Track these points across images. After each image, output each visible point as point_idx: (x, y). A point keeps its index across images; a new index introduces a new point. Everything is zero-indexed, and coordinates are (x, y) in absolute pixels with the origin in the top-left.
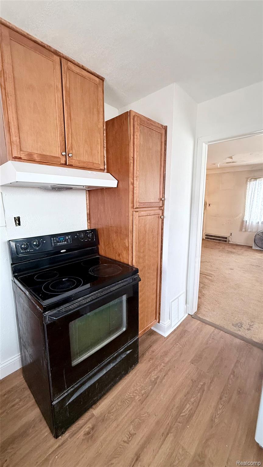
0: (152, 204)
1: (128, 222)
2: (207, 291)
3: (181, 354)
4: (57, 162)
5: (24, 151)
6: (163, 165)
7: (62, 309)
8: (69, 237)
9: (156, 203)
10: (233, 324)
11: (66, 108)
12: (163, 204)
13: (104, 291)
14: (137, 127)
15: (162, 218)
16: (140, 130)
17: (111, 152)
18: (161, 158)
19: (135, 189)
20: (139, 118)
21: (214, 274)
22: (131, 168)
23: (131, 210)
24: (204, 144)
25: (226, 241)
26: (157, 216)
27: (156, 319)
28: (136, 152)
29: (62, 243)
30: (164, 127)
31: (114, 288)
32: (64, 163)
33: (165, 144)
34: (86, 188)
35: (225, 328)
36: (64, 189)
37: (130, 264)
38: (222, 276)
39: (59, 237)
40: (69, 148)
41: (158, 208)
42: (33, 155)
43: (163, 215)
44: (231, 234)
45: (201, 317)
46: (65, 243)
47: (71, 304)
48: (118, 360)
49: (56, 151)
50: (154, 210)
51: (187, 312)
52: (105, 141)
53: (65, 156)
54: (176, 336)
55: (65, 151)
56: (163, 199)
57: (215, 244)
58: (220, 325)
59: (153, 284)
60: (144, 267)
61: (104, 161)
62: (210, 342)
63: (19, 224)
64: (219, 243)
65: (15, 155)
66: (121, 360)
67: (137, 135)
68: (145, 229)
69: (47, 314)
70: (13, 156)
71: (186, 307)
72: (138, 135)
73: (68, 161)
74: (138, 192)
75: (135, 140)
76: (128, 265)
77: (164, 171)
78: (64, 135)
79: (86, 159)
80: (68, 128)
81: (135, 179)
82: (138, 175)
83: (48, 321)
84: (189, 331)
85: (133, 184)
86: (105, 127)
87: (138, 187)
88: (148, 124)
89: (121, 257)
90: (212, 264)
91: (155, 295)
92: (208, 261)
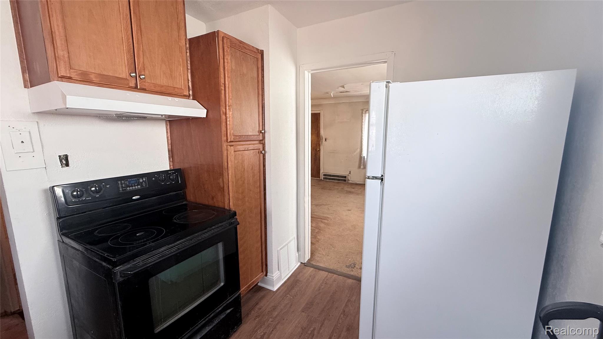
0: (250, 137)
1: (222, 158)
2: (322, 236)
3: (291, 305)
4: (124, 85)
5: (75, 69)
6: (260, 92)
7: (138, 263)
8: (144, 179)
9: (254, 136)
10: (346, 266)
11: (135, 19)
12: (264, 138)
13: (193, 238)
14: (227, 50)
15: (263, 153)
16: (231, 53)
17: (197, 77)
18: (258, 86)
19: (228, 120)
20: (229, 40)
21: (331, 217)
22: (223, 96)
23: (225, 145)
24: (306, 72)
25: (345, 181)
26: (257, 151)
27: (262, 272)
28: (227, 78)
29: (134, 188)
30: (259, 51)
31: (206, 235)
32: (134, 86)
33: (262, 70)
34: (165, 117)
35: (338, 271)
36: (134, 118)
37: (226, 207)
38: (339, 218)
39: (129, 180)
40: (139, 68)
41: (257, 142)
42: (89, 74)
43: (264, 150)
44: (350, 172)
45: (314, 264)
46: (138, 188)
47: (150, 256)
48: (216, 322)
49: (123, 71)
50: (253, 144)
51: (300, 261)
52: (189, 62)
53: (135, 78)
54: (286, 288)
55: (134, 71)
56: (263, 132)
57: (334, 184)
58: (333, 268)
59: (257, 230)
60: (244, 211)
61: (189, 86)
62: (322, 287)
63: (67, 165)
64: (338, 183)
65: (62, 73)
66: (219, 322)
67: (227, 59)
68: (242, 165)
69: (118, 269)
70: (59, 75)
71: (297, 255)
72: (229, 58)
73: (140, 84)
74: (231, 123)
75: (226, 64)
76: (224, 209)
77: (262, 100)
78: (132, 52)
79: (164, 82)
80: (138, 43)
81: (228, 108)
82: (231, 104)
83: (119, 278)
84: (301, 280)
85: (226, 114)
86: (188, 46)
87: (231, 117)
88: (240, 47)
89: (215, 201)
90: (329, 207)
91: (260, 244)
92: (325, 204)
